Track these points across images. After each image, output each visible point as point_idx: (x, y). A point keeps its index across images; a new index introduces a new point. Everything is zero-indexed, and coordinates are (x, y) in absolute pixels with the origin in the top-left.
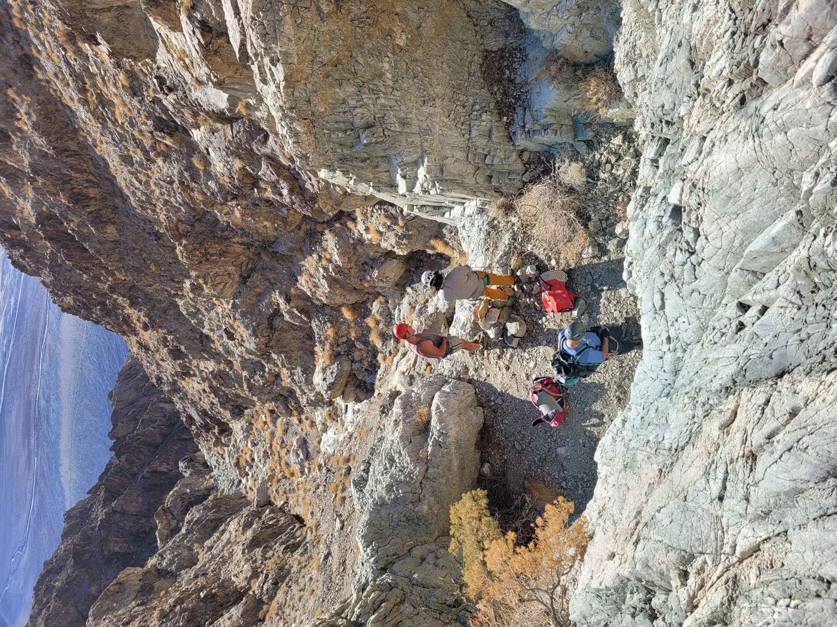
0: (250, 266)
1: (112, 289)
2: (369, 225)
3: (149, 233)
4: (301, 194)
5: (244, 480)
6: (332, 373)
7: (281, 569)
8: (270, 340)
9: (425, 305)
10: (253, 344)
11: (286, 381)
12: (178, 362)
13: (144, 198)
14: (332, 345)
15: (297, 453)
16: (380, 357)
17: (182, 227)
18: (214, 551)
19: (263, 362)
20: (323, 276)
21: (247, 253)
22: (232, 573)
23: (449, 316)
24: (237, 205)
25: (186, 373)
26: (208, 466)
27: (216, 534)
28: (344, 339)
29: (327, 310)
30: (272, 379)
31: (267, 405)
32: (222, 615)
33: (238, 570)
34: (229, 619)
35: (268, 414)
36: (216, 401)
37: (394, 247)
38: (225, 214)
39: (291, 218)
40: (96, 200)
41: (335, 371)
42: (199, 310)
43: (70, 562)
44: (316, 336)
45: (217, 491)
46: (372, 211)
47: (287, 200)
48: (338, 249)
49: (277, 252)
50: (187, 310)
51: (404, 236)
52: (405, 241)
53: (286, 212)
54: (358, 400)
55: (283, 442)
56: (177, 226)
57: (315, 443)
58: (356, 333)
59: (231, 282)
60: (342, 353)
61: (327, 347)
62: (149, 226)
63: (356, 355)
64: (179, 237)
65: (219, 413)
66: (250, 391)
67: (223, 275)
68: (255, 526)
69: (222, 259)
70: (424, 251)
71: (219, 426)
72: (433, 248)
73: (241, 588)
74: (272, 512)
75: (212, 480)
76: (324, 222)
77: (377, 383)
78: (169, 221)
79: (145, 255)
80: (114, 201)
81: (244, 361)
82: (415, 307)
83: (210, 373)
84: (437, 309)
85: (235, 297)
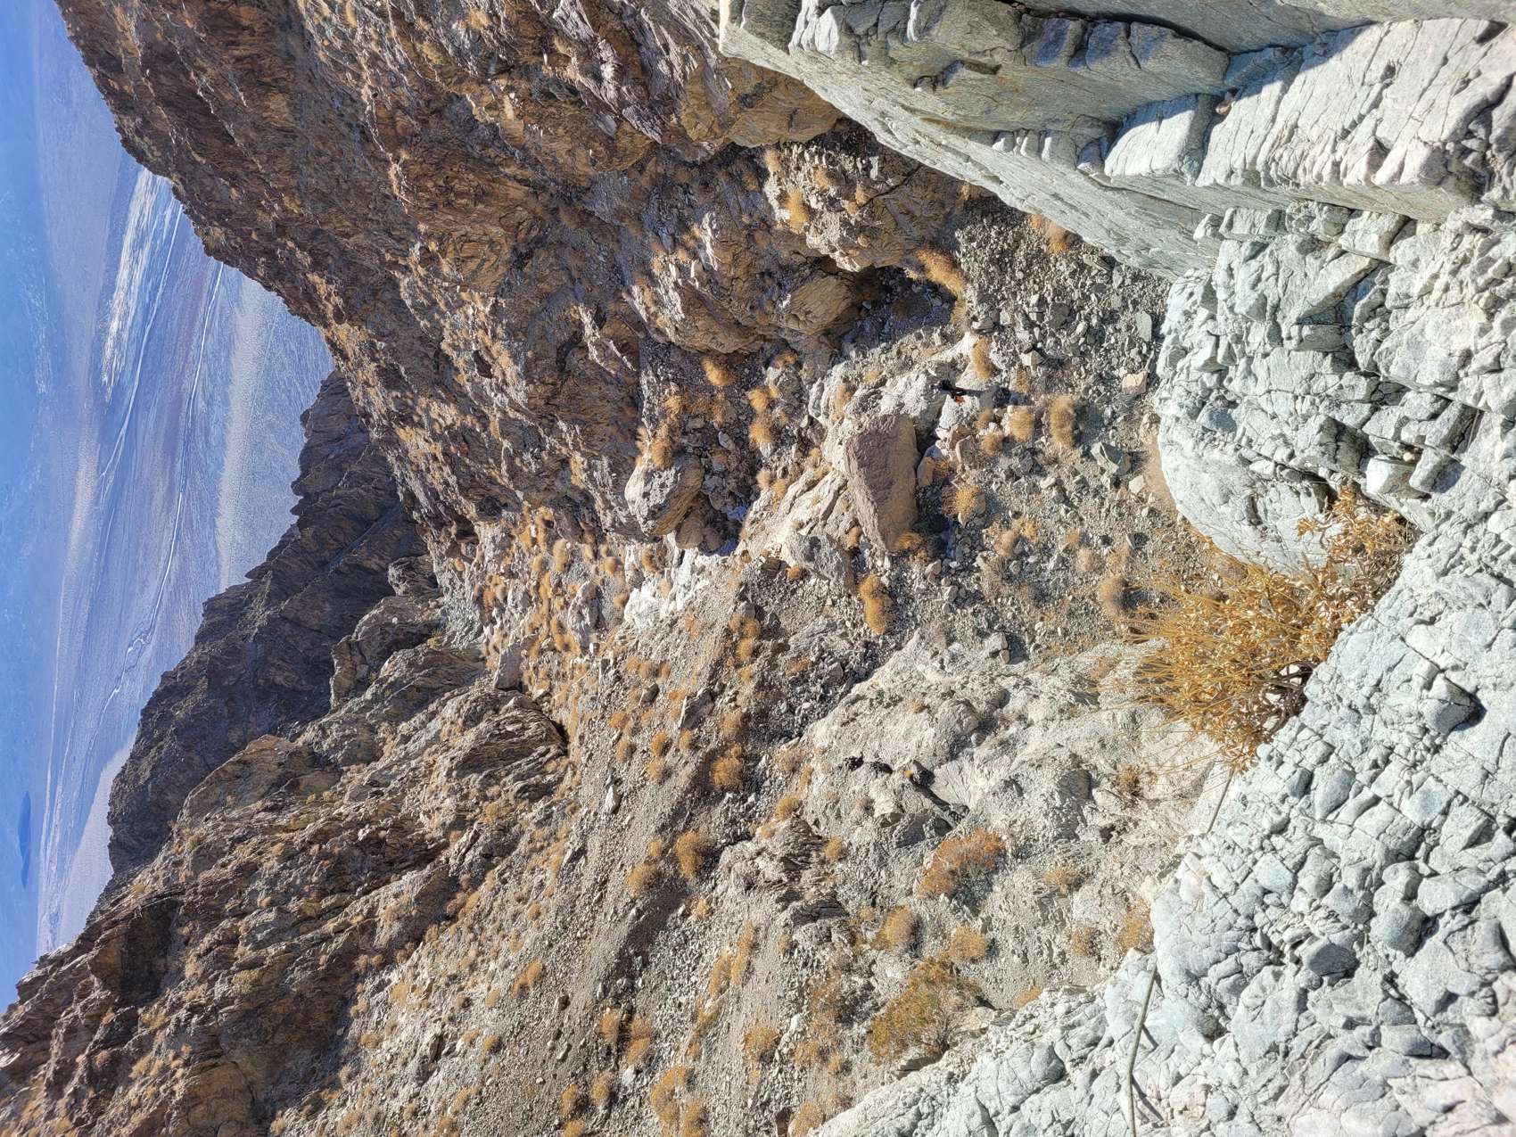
0: (534, 233)
1: (282, 228)
2: (789, 187)
3: (350, 125)
4: (643, 84)
5: (487, 630)
6: (663, 486)
7: (504, 830)
8: (555, 393)
9: (876, 393)
10: (521, 394)
11: (578, 477)
12: (394, 393)
13: (338, 44)
14: (671, 430)
15: (580, 613)
16: (762, 476)
17: (402, 121)
18: (411, 747)
19: (541, 431)
20: (676, 283)
21: (532, 203)
22: (423, 807)
23: (923, 426)
24: (509, 89)
25: (405, 417)
26: (436, 585)
27: (420, 717)
28: (699, 423)
29: (675, 357)
30: (554, 466)
31: (542, 509)
32: (388, 882)
33: (435, 804)
34: (396, 896)
35: (542, 527)
36: (452, 480)
37: (834, 250)
38: (489, 107)
39: (624, 142)
40: (253, 33)
41: (669, 483)
42: (435, 303)
43: (203, 684)
44: (646, 405)
45: (444, 633)
46: (801, 156)
47: (610, 93)
48: (714, 232)
49: (591, 214)
50: (414, 297)
51: (860, 229)
52: (860, 241)
53: (613, 125)
54: (705, 549)
55: (559, 584)
56: (392, 117)
57: (616, 600)
58: (724, 414)
59: (494, 258)
60: (690, 450)
61: (663, 431)
62: (349, 110)
63: (717, 462)
64: (396, 142)
65: (458, 502)
66: (512, 478)
67: (480, 242)
68: (482, 725)
69: (480, 207)
70: (900, 271)
71: (458, 522)
72: (922, 268)
73: (432, 840)
74: (519, 705)
75: (439, 611)
76: (694, 165)
77: (747, 529)
78: (378, 104)
79: (338, 171)
80: (287, 43)
81: (505, 421)
82: (855, 389)
83: (448, 428)
84: (901, 405)
85: (499, 293)
